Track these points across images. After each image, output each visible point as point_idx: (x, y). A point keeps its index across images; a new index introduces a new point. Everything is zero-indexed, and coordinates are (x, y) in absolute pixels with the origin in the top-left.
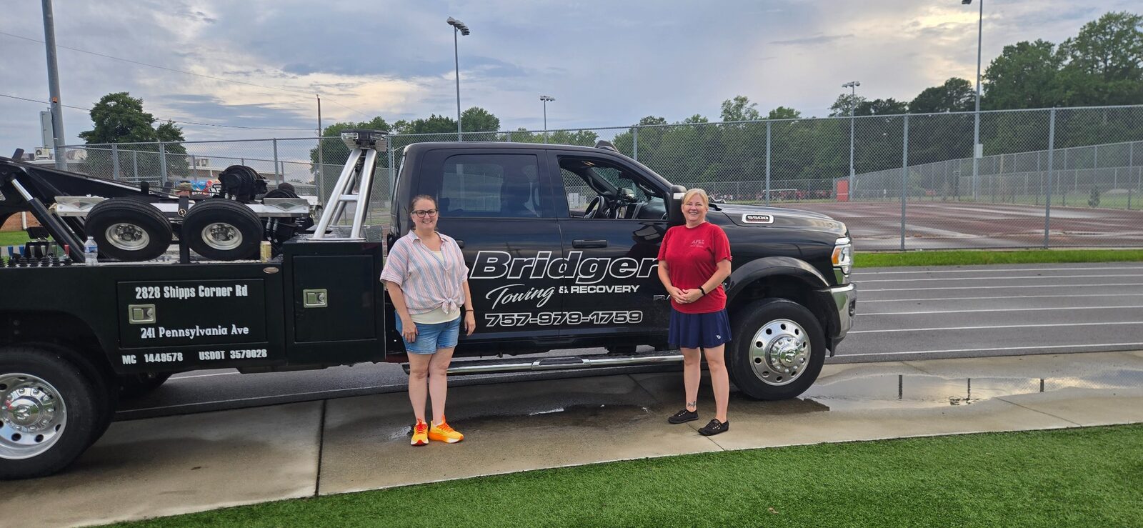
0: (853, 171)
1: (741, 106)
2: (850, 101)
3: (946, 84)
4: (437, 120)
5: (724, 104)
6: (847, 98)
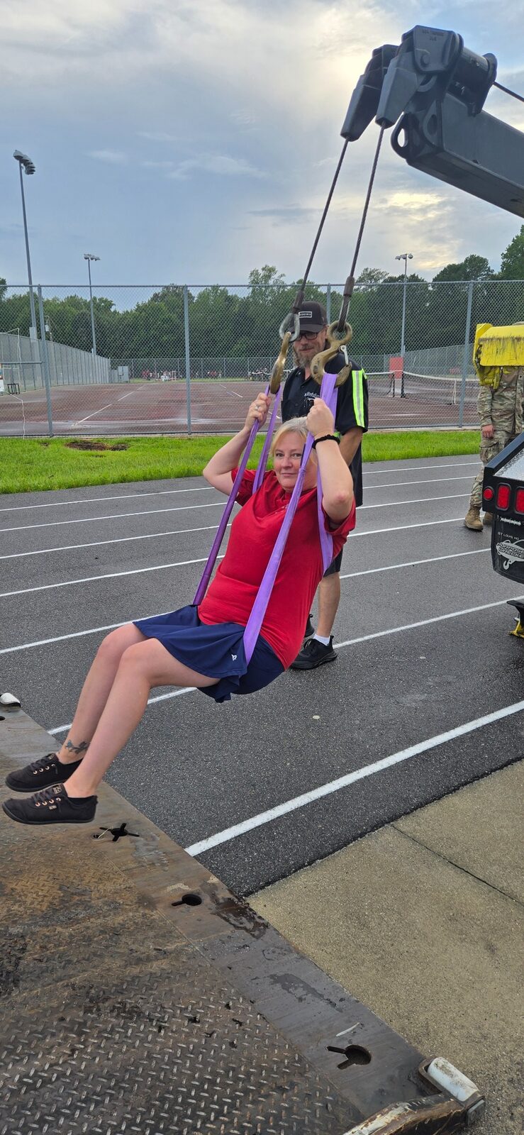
0: (403, 348)
1: (269, 277)
2: (373, 276)
3: (466, 261)
5: (251, 274)
6: (370, 273)
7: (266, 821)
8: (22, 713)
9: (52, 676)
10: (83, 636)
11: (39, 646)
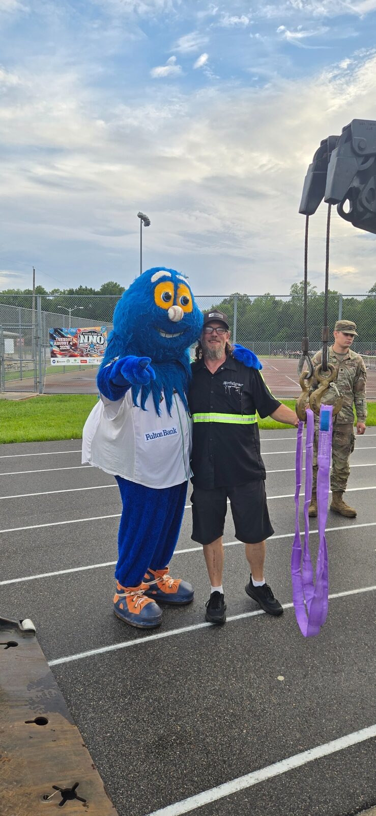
1: (306, 288)
4: (84, 290)
5: (293, 286)
7: (209, 801)
8: (35, 639)
9: (70, 604)
10: (106, 567)
11: (69, 574)
